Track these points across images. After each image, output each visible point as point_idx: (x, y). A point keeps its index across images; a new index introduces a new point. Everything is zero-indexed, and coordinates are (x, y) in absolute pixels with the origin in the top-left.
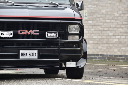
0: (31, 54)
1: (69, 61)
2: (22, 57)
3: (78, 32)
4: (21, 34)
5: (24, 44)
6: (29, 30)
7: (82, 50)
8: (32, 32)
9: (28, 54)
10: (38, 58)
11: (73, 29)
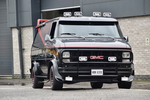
0: (99, 72)
1: (123, 77)
2: (93, 74)
3: (129, 57)
4: (92, 58)
5: (93, 66)
6: (97, 56)
7: (132, 69)
8: (99, 57)
9: (96, 72)
10: (103, 75)
11: (126, 55)
